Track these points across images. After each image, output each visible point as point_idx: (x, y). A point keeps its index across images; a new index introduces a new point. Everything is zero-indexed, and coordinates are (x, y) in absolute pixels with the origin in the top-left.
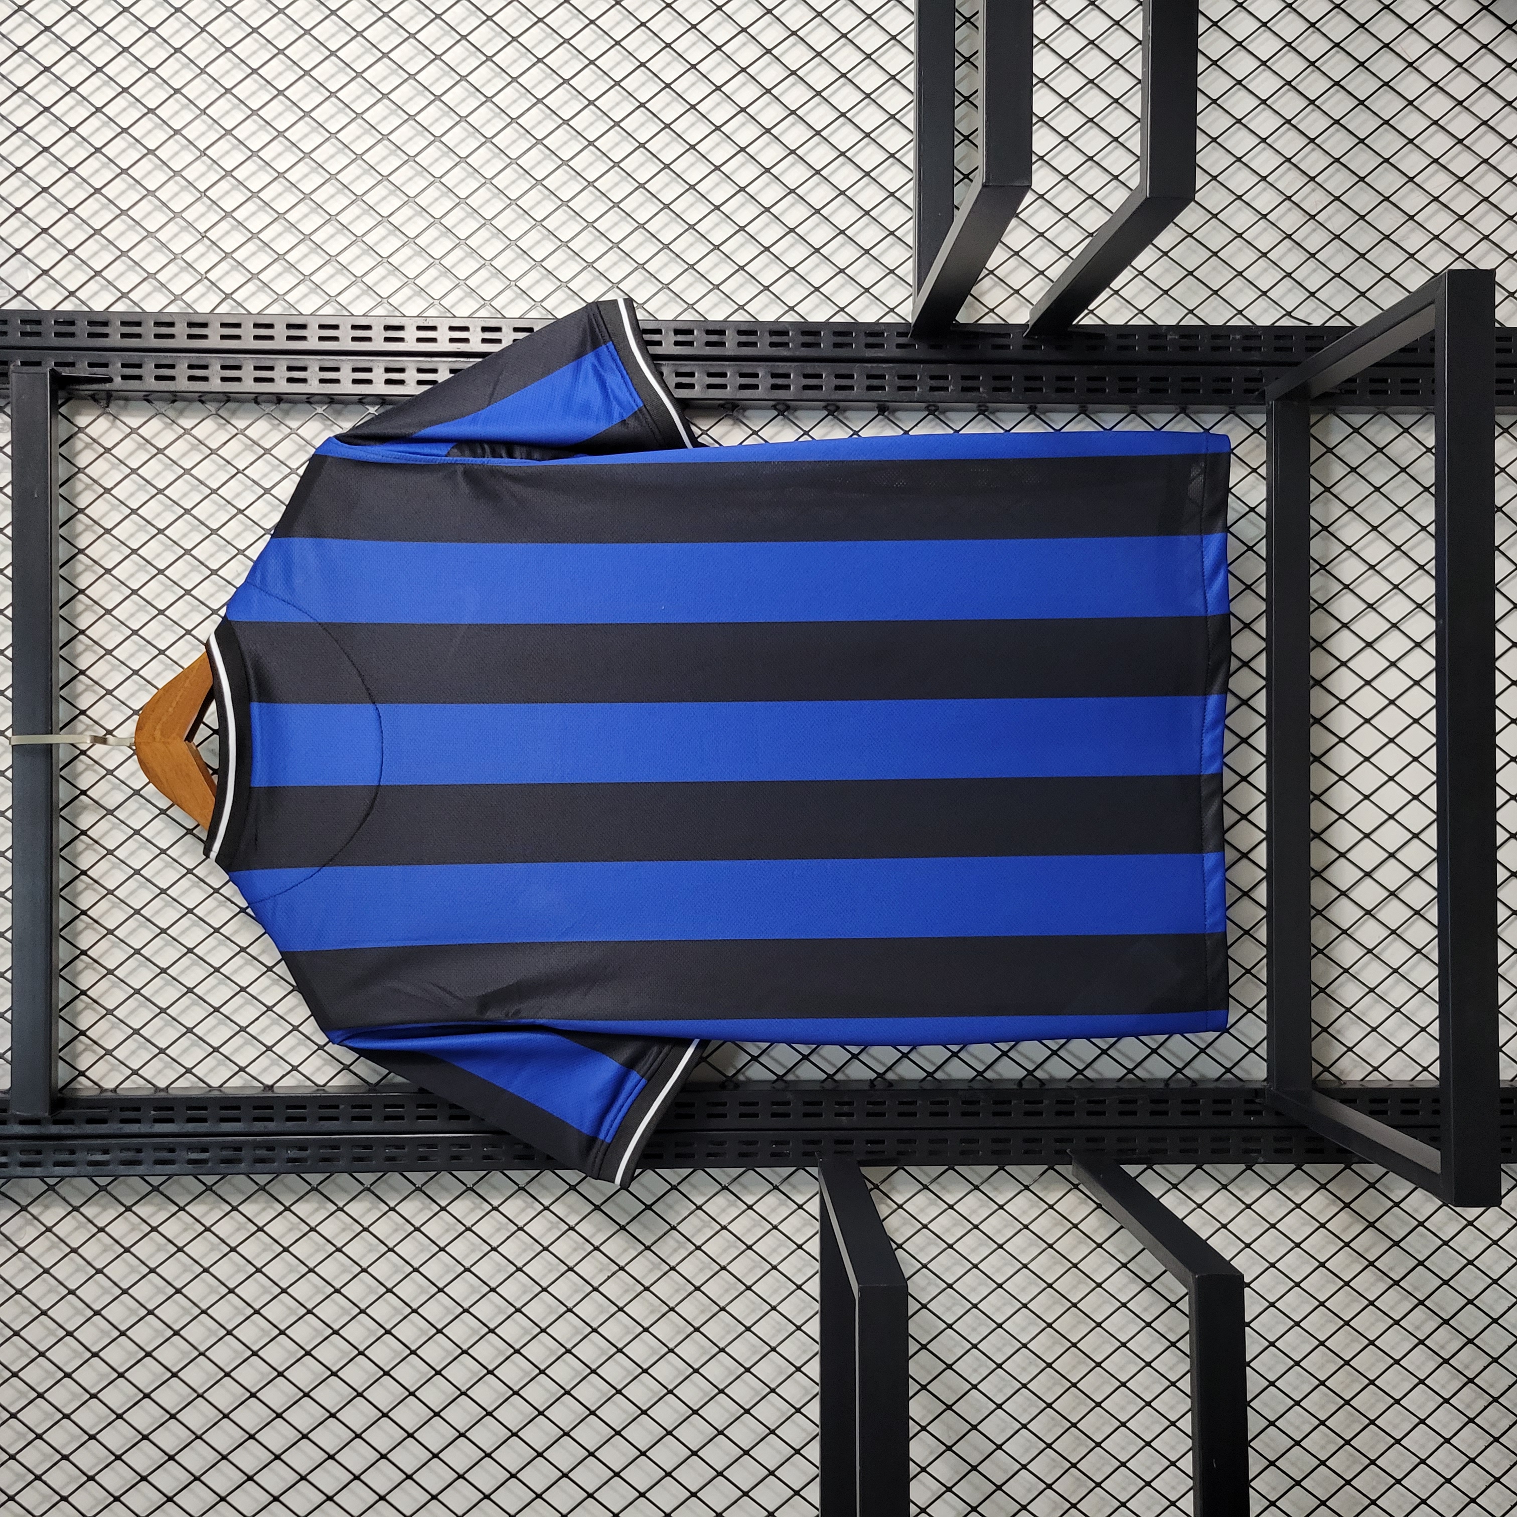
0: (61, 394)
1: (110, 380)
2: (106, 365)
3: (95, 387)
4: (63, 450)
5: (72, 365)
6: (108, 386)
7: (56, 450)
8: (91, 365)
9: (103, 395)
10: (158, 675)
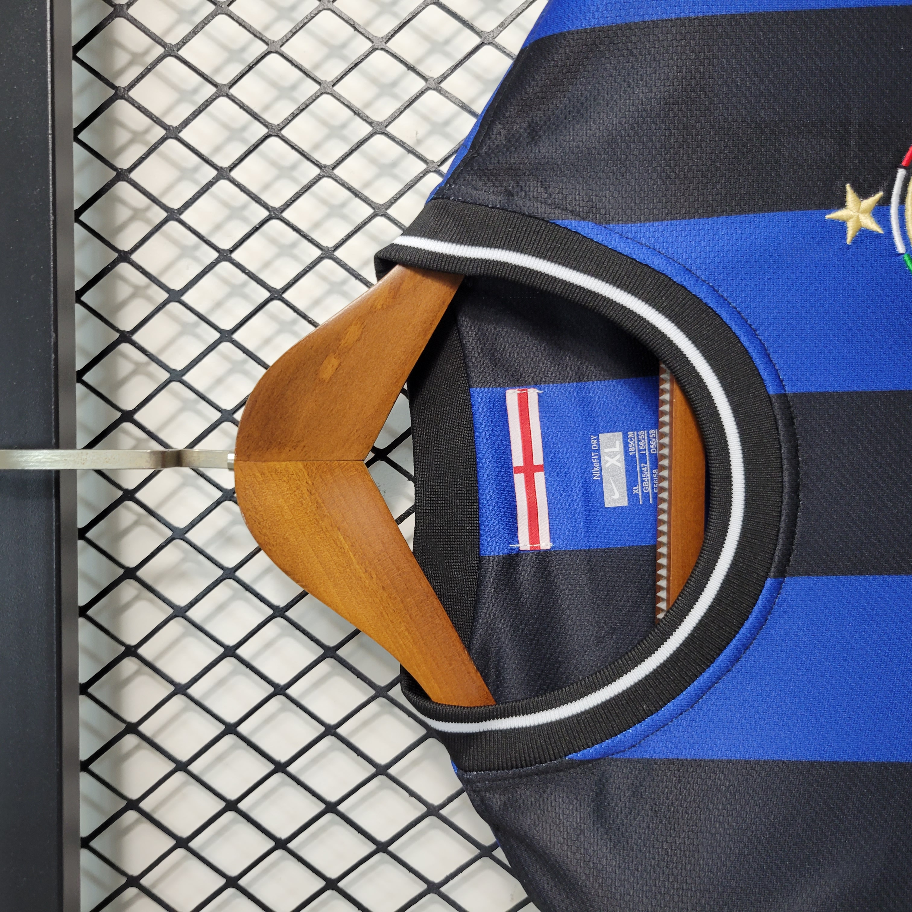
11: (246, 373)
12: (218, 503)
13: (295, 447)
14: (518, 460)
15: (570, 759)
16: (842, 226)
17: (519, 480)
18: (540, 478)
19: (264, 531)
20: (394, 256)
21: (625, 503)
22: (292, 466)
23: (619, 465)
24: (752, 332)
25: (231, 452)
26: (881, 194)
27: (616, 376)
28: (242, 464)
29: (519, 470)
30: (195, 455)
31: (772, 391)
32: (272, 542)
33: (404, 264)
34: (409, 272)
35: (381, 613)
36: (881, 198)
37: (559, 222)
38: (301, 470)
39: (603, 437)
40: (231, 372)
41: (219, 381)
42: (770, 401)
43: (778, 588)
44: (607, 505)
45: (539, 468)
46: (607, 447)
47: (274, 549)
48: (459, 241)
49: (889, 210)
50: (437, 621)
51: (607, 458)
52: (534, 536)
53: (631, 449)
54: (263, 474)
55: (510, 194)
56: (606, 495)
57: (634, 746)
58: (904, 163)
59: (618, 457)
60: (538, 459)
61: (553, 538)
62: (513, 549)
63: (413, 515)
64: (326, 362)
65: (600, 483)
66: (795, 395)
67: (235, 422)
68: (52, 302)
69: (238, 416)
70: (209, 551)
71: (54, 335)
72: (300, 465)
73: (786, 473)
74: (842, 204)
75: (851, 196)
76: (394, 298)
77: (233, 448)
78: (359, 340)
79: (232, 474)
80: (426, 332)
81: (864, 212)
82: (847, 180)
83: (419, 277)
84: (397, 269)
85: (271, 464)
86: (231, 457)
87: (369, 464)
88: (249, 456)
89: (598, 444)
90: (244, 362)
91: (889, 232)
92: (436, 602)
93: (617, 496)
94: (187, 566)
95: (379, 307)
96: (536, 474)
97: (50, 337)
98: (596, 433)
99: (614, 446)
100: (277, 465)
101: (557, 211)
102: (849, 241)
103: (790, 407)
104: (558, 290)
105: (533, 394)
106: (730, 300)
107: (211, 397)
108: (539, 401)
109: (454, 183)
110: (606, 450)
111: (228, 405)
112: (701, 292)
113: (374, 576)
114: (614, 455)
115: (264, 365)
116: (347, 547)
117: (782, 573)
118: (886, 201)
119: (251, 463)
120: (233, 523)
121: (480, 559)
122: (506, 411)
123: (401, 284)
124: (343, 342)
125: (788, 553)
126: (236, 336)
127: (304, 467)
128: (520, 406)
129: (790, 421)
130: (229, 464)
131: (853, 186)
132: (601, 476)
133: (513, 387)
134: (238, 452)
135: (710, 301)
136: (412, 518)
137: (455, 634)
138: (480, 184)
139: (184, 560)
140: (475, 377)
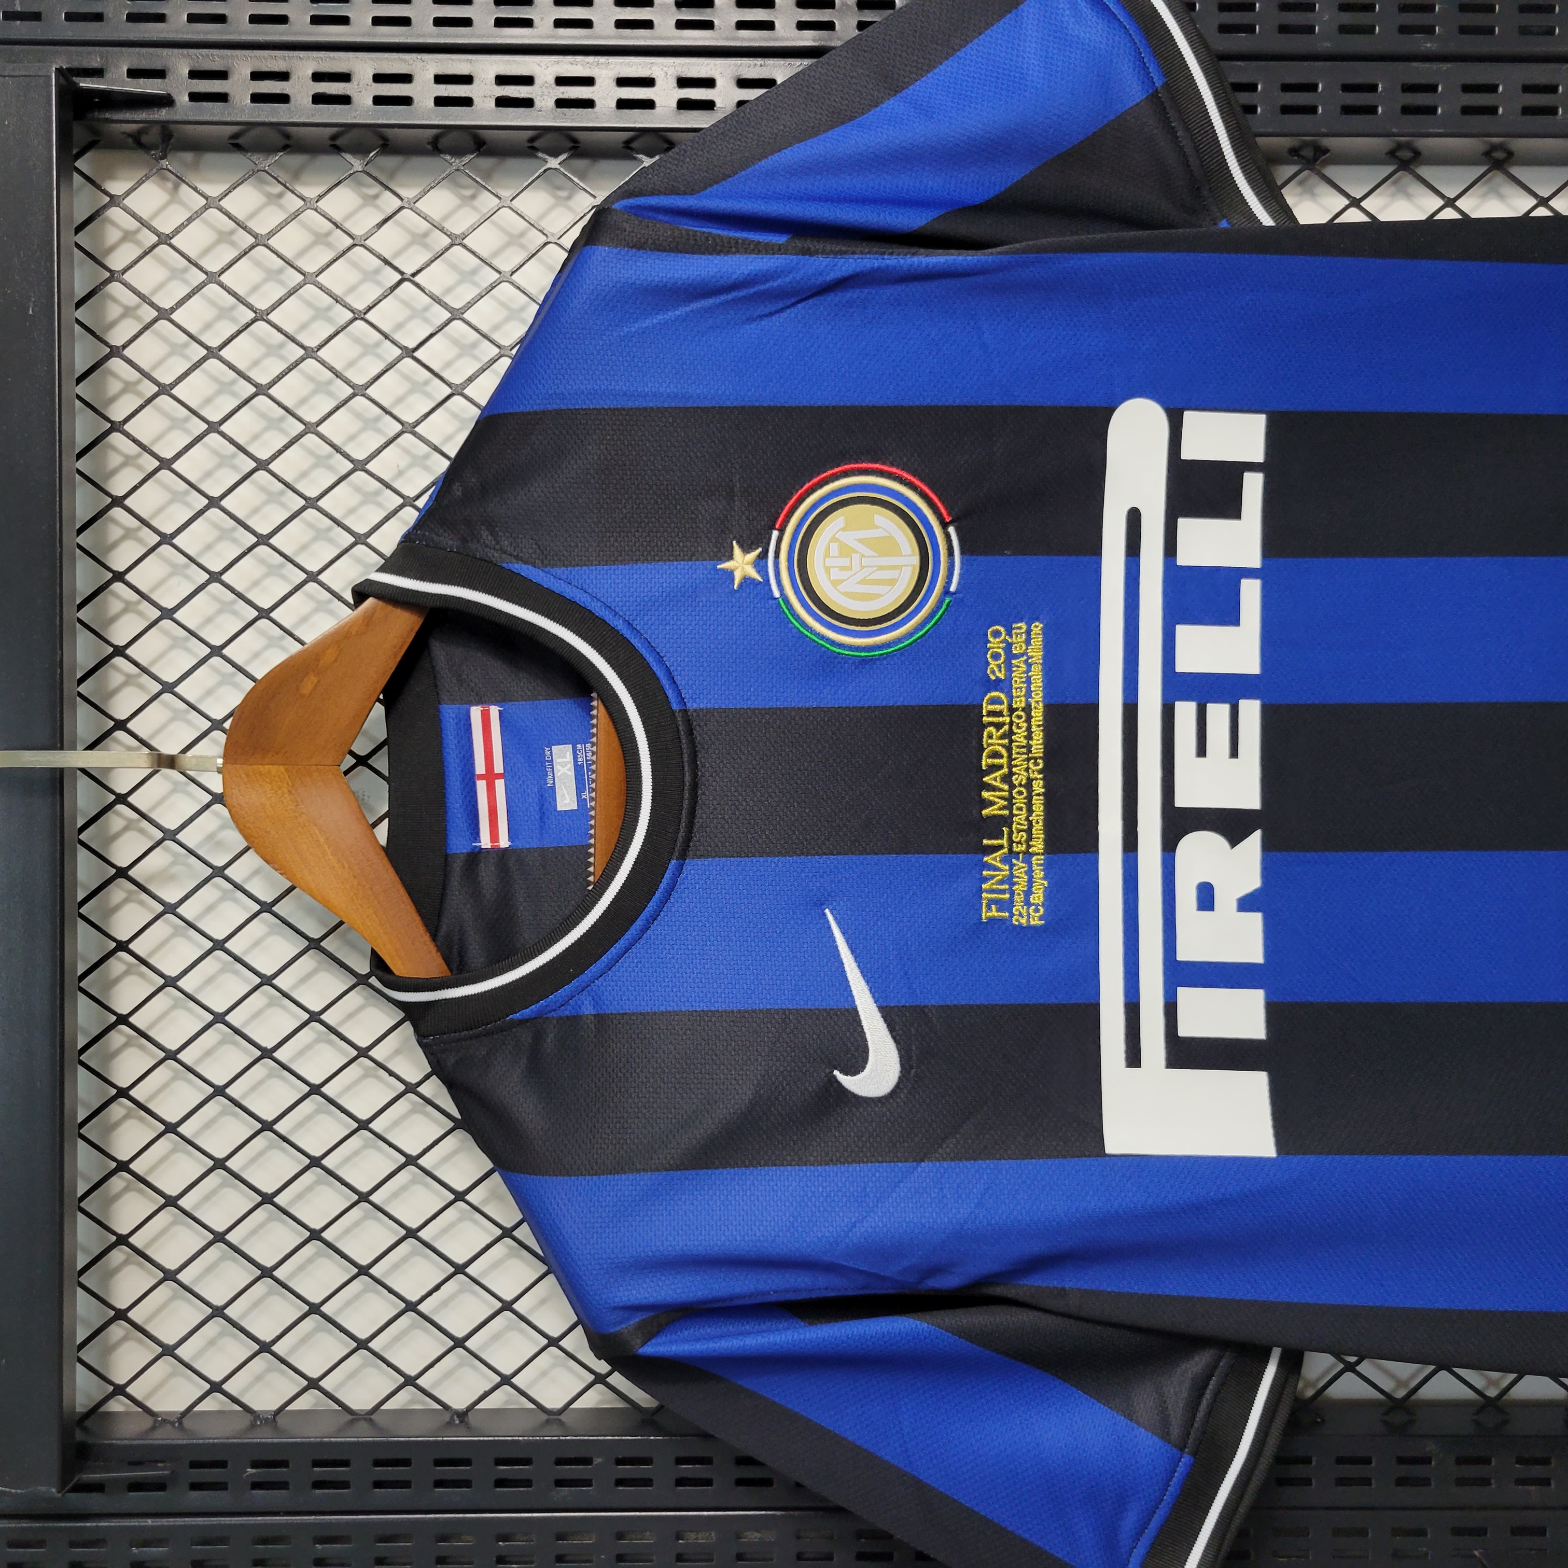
0: (80, 133)
1: (166, 101)
2: (160, 74)
3: (143, 115)
4: (81, 238)
5: (98, 73)
6: (163, 114)
7: (69, 237)
8: (133, 73)
9: (156, 131)
10: (256, 655)
11: (236, 685)
12: (207, 806)
13: (277, 753)
14: (480, 768)
15: (511, 1019)
16: (730, 574)
17: (481, 786)
18: (500, 785)
19: (248, 825)
20: (367, 590)
21: (574, 806)
22: (274, 769)
23: (570, 773)
24: (660, 659)
25: (219, 757)
26: (760, 549)
27: (565, 696)
28: (230, 766)
29: (481, 777)
30: (187, 759)
31: (675, 707)
32: (255, 834)
33: (378, 597)
34: (380, 603)
35: (352, 898)
36: (760, 553)
37: (504, 565)
38: (282, 773)
39: (555, 749)
40: (220, 684)
41: (209, 693)
42: (674, 715)
43: (680, 869)
44: (559, 809)
45: (499, 776)
46: (559, 757)
47: (256, 841)
48: (422, 578)
49: (767, 562)
50: (403, 906)
51: (559, 767)
52: (494, 836)
53: (580, 760)
54: (248, 775)
55: (464, 540)
56: (558, 800)
57: (563, 1005)
58: (777, 526)
59: (569, 766)
60: (499, 768)
61: (511, 838)
62: (476, 847)
63: (387, 820)
64: (306, 679)
65: (553, 788)
66: (695, 710)
67: (224, 731)
68: (58, 623)
69: (227, 725)
70: (200, 853)
71: (59, 652)
72: (282, 768)
73: (687, 774)
74: (731, 557)
75: (737, 551)
76: (367, 625)
77: (222, 754)
78: (336, 661)
79: (221, 776)
80: (395, 655)
81: (747, 564)
82: (735, 538)
83: (390, 608)
84: (370, 601)
85: (255, 767)
86: (220, 761)
87: (346, 773)
88: (236, 760)
89: (551, 755)
90: (233, 675)
91: (767, 581)
92: (402, 891)
93: (567, 801)
94: (176, 869)
95: (354, 633)
96: (497, 781)
97: (56, 653)
98: (550, 746)
99: (565, 757)
100: (261, 768)
101: (504, 556)
102: (736, 587)
103: (689, 720)
104: (503, 621)
105: (494, 711)
106: (642, 631)
107: (202, 707)
108: (500, 718)
109: (420, 529)
110: (558, 761)
111: (218, 715)
112: (619, 625)
113: (346, 866)
114: (566, 764)
115: (253, 679)
116: (322, 840)
117: (683, 856)
118: (764, 556)
119: (238, 766)
120: (222, 827)
121: (446, 856)
122: (470, 725)
123: (373, 614)
124: (321, 662)
125: (688, 839)
126: (225, 652)
127: (286, 770)
128: (483, 721)
129: (690, 732)
130: (218, 768)
131: (738, 542)
132: (554, 783)
133: (477, 704)
134: (225, 756)
135: (627, 633)
136: (385, 823)
137: (418, 919)
138: (441, 531)
139: (173, 864)
140: (444, 696)
